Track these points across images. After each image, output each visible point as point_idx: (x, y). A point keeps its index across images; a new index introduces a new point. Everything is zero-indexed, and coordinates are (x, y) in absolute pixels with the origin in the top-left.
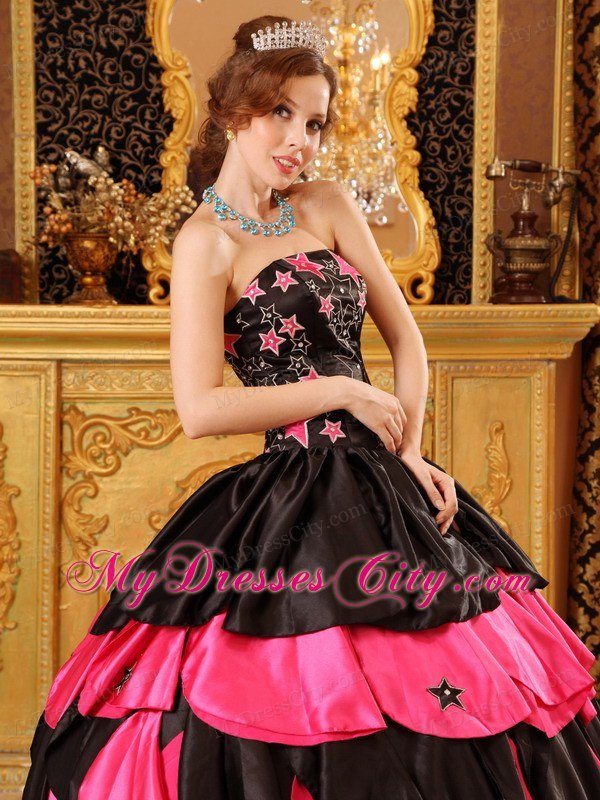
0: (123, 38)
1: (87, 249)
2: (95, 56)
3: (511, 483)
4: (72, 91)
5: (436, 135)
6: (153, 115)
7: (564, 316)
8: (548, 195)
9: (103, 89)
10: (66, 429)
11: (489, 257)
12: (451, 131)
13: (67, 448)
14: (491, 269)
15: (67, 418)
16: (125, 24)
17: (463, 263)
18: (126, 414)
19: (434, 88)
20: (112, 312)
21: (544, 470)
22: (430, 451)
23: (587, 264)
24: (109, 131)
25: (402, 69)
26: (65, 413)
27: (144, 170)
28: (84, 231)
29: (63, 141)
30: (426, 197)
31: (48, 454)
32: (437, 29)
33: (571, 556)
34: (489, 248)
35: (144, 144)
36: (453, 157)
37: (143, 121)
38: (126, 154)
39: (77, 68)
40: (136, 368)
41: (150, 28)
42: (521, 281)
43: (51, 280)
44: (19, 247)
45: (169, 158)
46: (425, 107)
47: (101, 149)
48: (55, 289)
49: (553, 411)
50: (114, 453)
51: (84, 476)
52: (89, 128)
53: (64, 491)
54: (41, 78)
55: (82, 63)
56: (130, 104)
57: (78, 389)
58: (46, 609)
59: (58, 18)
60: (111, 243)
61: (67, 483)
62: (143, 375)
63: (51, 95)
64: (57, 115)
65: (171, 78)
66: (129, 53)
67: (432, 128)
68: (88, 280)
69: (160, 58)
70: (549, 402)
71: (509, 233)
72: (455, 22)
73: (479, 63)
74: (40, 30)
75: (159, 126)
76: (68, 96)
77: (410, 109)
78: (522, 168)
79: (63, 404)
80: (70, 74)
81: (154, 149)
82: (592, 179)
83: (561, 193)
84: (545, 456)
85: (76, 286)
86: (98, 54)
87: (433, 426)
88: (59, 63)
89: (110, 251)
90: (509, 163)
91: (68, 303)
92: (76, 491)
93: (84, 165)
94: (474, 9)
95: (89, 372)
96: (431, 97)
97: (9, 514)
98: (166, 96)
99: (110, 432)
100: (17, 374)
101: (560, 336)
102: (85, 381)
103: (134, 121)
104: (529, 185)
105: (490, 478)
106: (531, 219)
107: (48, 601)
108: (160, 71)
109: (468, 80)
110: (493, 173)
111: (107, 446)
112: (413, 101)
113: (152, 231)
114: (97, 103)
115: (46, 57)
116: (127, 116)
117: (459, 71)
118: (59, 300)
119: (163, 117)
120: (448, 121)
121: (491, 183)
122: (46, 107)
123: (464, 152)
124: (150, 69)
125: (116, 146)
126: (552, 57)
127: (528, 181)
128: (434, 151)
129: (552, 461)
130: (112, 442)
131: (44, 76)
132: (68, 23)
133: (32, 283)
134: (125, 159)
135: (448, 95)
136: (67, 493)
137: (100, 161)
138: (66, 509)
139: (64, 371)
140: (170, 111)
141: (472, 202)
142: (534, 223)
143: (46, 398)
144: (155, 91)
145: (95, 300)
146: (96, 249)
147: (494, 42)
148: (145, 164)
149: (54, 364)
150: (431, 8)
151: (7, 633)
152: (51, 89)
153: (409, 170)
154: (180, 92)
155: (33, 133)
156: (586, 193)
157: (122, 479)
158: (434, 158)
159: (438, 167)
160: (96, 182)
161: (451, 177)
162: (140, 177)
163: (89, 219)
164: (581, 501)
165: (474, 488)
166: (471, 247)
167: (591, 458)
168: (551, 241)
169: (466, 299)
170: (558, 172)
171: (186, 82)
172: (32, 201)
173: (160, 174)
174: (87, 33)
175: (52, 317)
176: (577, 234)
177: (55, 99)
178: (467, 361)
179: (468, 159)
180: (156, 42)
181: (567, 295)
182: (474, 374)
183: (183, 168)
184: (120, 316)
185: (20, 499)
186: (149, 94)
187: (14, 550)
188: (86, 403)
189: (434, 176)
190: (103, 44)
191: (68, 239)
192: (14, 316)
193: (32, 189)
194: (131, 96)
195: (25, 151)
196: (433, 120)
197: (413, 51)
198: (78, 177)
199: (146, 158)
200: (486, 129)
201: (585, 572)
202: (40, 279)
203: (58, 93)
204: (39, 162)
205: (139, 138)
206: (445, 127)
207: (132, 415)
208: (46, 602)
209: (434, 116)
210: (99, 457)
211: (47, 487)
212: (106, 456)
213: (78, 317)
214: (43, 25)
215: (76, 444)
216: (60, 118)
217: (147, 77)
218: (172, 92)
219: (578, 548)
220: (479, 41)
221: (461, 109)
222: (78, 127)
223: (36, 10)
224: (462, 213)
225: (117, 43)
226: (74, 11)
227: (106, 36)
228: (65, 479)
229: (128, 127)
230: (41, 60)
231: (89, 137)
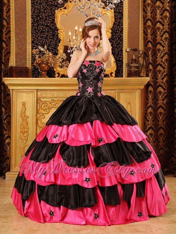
1: (43, 66)
2: (44, 27)
4: (39, 34)
6: (56, 39)
7: (142, 80)
8: (139, 55)
9: (45, 34)
10: (38, 104)
11: (127, 68)
12: (118, 42)
13: (38, 108)
14: (127, 70)
15: (38, 102)
16: (50, 20)
17: (121, 69)
18: (51, 101)
19: (115, 33)
21: (138, 112)
23: (147, 69)
24: (47, 42)
25: (108, 29)
28: (43, 63)
29: (37, 44)
30: (113, 56)
32: (115, 21)
33: (144, 130)
34: (126, 66)
35: (54, 45)
36: (119, 47)
37: (54, 40)
38: (50, 47)
39: (40, 29)
40: (53, 91)
41: (56, 21)
42: (133, 73)
43: (34, 73)
44: (28, 66)
45: (60, 48)
46: (113, 37)
47: (45, 46)
48: (35, 75)
49: (140, 100)
50: (48, 109)
51: (42, 114)
52: (43, 42)
53: (38, 117)
55: (41, 28)
56: (51, 37)
57: (41, 95)
59: (36, 19)
60: (49, 65)
61: (38, 115)
62: (54, 93)
63: (35, 35)
64: (36, 39)
65: (60, 31)
66: (51, 26)
67: (114, 42)
68: (43, 73)
69: (58, 27)
70: (139, 98)
71: (131, 63)
72: (119, 20)
73: (124, 28)
74: (32, 22)
75: (57, 41)
76: (38, 35)
77: (110, 38)
78: (133, 50)
79: (38, 99)
80: (38, 31)
81: (56, 46)
82: (148, 52)
83: (141, 55)
84: (139, 109)
85: (40, 74)
88: (36, 29)
89: (48, 67)
90: (130, 49)
91: (39, 78)
92: (40, 117)
93: (42, 49)
94: (123, 18)
95: (43, 92)
96: (114, 35)
97: (26, 122)
98: (59, 35)
99: (48, 105)
100: (28, 92)
101: (141, 84)
103: (52, 40)
104: (135, 53)
106: (135, 60)
108: (58, 30)
109: (122, 32)
110: (127, 51)
112: (110, 36)
113: (58, 62)
114: (44, 36)
117: (120, 30)
118: (36, 77)
119: (58, 39)
120: (118, 40)
121: (127, 53)
122: (33, 37)
123: (121, 46)
124: (55, 29)
125: (48, 45)
126: (139, 27)
128: (115, 46)
130: (48, 107)
131: (33, 31)
132: (38, 20)
133: (30, 74)
134: (50, 48)
135: (118, 35)
137: (45, 48)
138: (38, 121)
139: (38, 92)
140: (60, 38)
141: (123, 57)
142: (136, 61)
143: (34, 97)
144: (57, 34)
145: (45, 77)
146: (45, 66)
147: (127, 24)
149: (36, 90)
150: (114, 17)
151: (26, 147)
152: (34, 34)
154: (62, 34)
155: (31, 43)
156: (146, 55)
157: (50, 114)
158: (115, 48)
159: (116, 50)
160: (46, 53)
161: (118, 52)
162: (53, 52)
163: (44, 60)
164: (146, 119)
166: (123, 66)
167: (148, 110)
168: (139, 65)
169: (122, 76)
170: (140, 51)
171: (63, 32)
172: (30, 57)
173: (58, 51)
174: (42, 22)
176: (145, 63)
178: (122, 89)
179: (122, 48)
180: (57, 24)
181: (143, 76)
182: (124, 92)
183: (63, 50)
184: (50, 80)
185: (29, 119)
186: (55, 35)
187: (27, 129)
188: (43, 99)
189: (115, 51)
190: (46, 24)
191: (39, 65)
192: (28, 80)
193: (31, 54)
194: (51, 35)
195: (29, 47)
196: (115, 40)
197: (110, 26)
198: (40, 51)
199: (55, 48)
200: (126, 42)
201: (147, 134)
202: (32, 73)
203: (36, 35)
204: (32, 49)
205: (53, 44)
210: (45, 110)
212: (47, 109)
213: (41, 80)
214: (33, 21)
215: (40, 107)
217: (55, 31)
219: (146, 128)
220: (124, 24)
221: (120, 38)
222: (40, 41)
223: (32, 18)
224: (121, 59)
225: (49, 24)
226: (40, 18)
227: (46, 23)
228: (38, 114)
229: (51, 41)
230: (33, 28)
231: (43, 43)
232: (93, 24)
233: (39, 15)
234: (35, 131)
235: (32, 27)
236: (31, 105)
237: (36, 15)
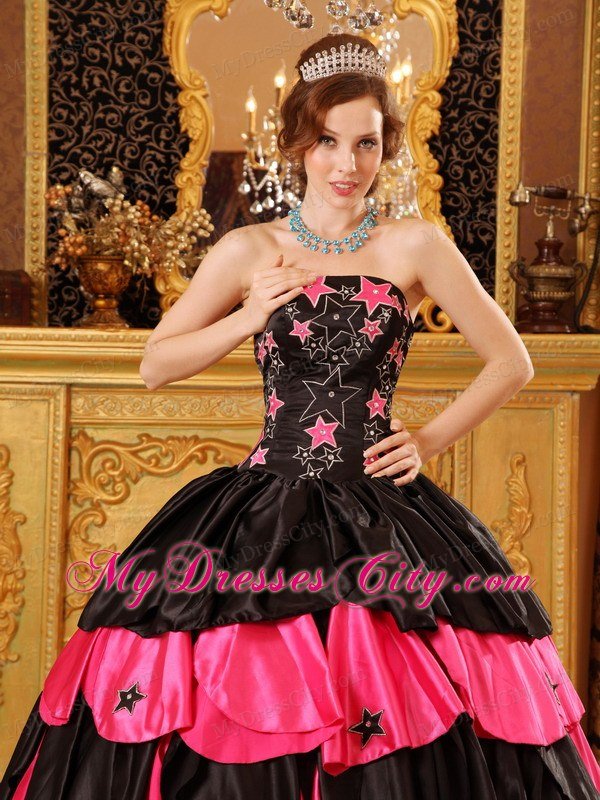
0: (139, 57)
1: (100, 271)
2: (110, 74)
3: (533, 517)
4: (85, 109)
5: (459, 159)
6: (168, 134)
7: (587, 347)
8: (574, 222)
9: (117, 107)
10: (75, 455)
11: (513, 285)
12: (474, 154)
13: (75, 475)
14: (514, 297)
15: (75, 443)
16: (141, 43)
18: (137, 441)
19: (457, 111)
20: (125, 336)
21: (567, 505)
22: (449, 483)
24: (123, 151)
25: (425, 91)
26: (74, 439)
27: (159, 190)
28: (98, 252)
29: (75, 160)
30: (448, 223)
31: (56, 480)
32: (462, 51)
33: (594, 596)
34: (512, 275)
35: (159, 164)
36: (477, 181)
37: (158, 141)
38: (140, 174)
39: (92, 86)
40: (147, 393)
41: (168, 46)
42: (545, 309)
43: (60, 301)
44: (28, 267)
45: (185, 179)
46: (448, 130)
47: (115, 169)
48: (65, 311)
49: (576, 445)
50: (123, 480)
51: (92, 503)
52: (103, 147)
53: (71, 518)
54: (54, 95)
55: (97, 81)
56: (145, 123)
57: (87, 414)
58: (50, 641)
59: (73, 35)
60: (126, 266)
61: (74, 511)
62: (154, 401)
63: (65, 113)
64: (70, 133)
65: (188, 98)
66: (145, 72)
67: (455, 152)
68: (101, 303)
69: (177, 77)
70: (572, 435)
71: (532, 260)
72: (480, 44)
73: (504, 86)
74: (55, 47)
75: (174, 146)
76: (82, 114)
77: (432, 131)
78: (548, 195)
79: (71, 429)
80: (84, 92)
81: (169, 169)
83: (587, 220)
84: (567, 490)
85: (86, 309)
86: (113, 72)
87: (453, 458)
88: (73, 81)
89: (124, 273)
90: (534, 189)
91: (79, 326)
92: (83, 519)
93: (98, 185)
94: (500, 31)
95: (98, 397)
96: (455, 120)
97: (14, 542)
98: (182, 116)
99: (120, 460)
100: (25, 398)
101: (583, 366)
102: (95, 406)
103: (149, 140)
104: (554, 212)
105: (511, 512)
106: (556, 247)
107: (52, 632)
108: (176, 90)
109: (493, 103)
110: (517, 199)
111: (116, 473)
112: (435, 124)
113: (169, 255)
114: (111, 121)
115: (60, 74)
116: (142, 135)
117: (483, 94)
118: (68, 323)
119: (179, 136)
120: (472, 145)
121: (515, 210)
122: (59, 125)
123: (488, 176)
124: (166, 88)
125: (129, 166)
126: (579, 81)
127: (553, 208)
128: (457, 174)
129: (575, 495)
130: (121, 469)
131: (58, 93)
132: (84, 40)
133: (41, 304)
134: (139, 180)
135: (473, 118)
136: (73, 522)
137: (114, 182)
138: (73, 537)
139: (74, 395)
140: (186, 131)
141: (495, 228)
142: (559, 251)
143: (55, 423)
144: (171, 110)
145: (107, 324)
146: (109, 272)
147: (520, 65)
148: (160, 185)
149: (63, 389)
150: (456, 30)
151: (9, 666)
152: (62, 106)
153: (431, 194)
154: (196, 111)
155: (45, 151)
157: (131, 508)
158: (457, 182)
159: (460, 191)
160: (113, 205)
162: (154, 197)
163: (104, 241)
165: (493, 522)
166: (494, 274)
168: (576, 270)
170: (584, 199)
171: (203, 101)
172: (43, 221)
173: (175, 196)
174: (103, 50)
175: (63, 340)
177: (68, 117)
179: (492, 183)
180: (173, 61)
181: (593, 325)
183: (199, 189)
184: (133, 340)
185: (25, 527)
186: (165, 112)
187: (18, 580)
188: (96, 429)
189: (456, 200)
190: (119, 61)
191: (81, 261)
192: (25, 339)
193: (43, 208)
194: (146, 115)
195: (36, 170)
196: (456, 144)
197: (436, 73)
198: (90, 196)
199: (161, 178)
200: (511, 153)
202: (49, 300)
203: (71, 111)
204: (52, 182)
205: (154, 158)
206: (470, 150)
207: (142, 442)
208: (50, 633)
209: (458, 140)
210: (107, 484)
211: (54, 515)
212: (115, 483)
213: (90, 340)
214: (58, 42)
215: (84, 471)
216: (73, 136)
217: (163, 96)
218: (189, 112)
220: (505, 63)
221: (486, 132)
222: (91, 146)
223: (51, 27)
224: (485, 239)
225: (133, 62)
226: (89, 28)
227: (122, 54)
228: (72, 506)
229: (143, 146)
230: (55, 78)
231: (102, 156)
232: (350, 68)
233: (89, 15)
234: (57, 590)
235: (51, 71)
236: (40, 457)
237: (71, 15)
